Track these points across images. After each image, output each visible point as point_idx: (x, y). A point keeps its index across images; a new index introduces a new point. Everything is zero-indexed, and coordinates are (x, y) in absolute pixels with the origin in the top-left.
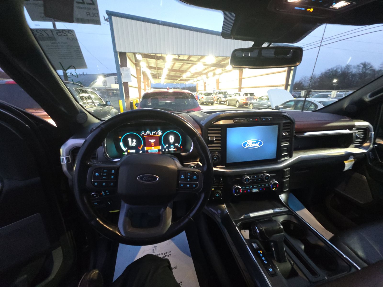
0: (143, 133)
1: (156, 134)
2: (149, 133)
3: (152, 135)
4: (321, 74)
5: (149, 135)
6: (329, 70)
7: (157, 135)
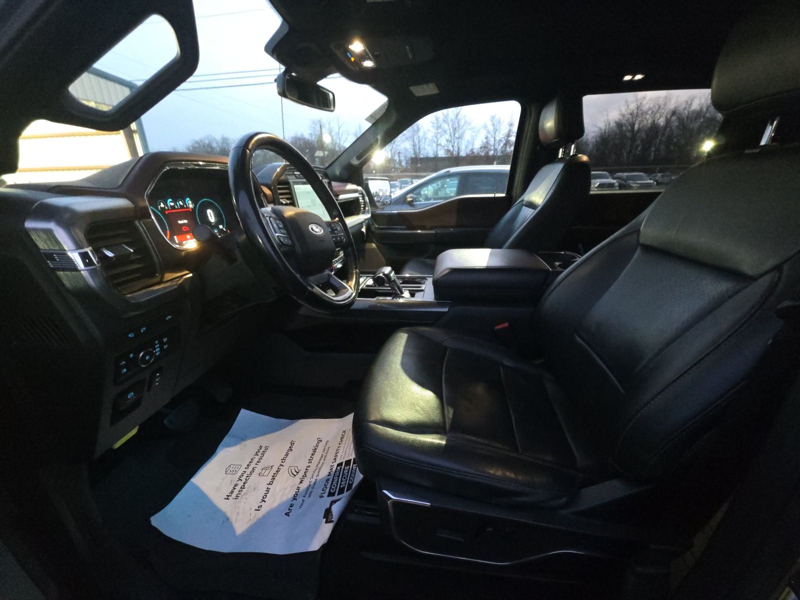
0: (162, 205)
1: (185, 206)
2: (172, 204)
3: (178, 209)
4: (187, 148)
5: (173, 207)
6: (196, 142)
7: (187, 208)
